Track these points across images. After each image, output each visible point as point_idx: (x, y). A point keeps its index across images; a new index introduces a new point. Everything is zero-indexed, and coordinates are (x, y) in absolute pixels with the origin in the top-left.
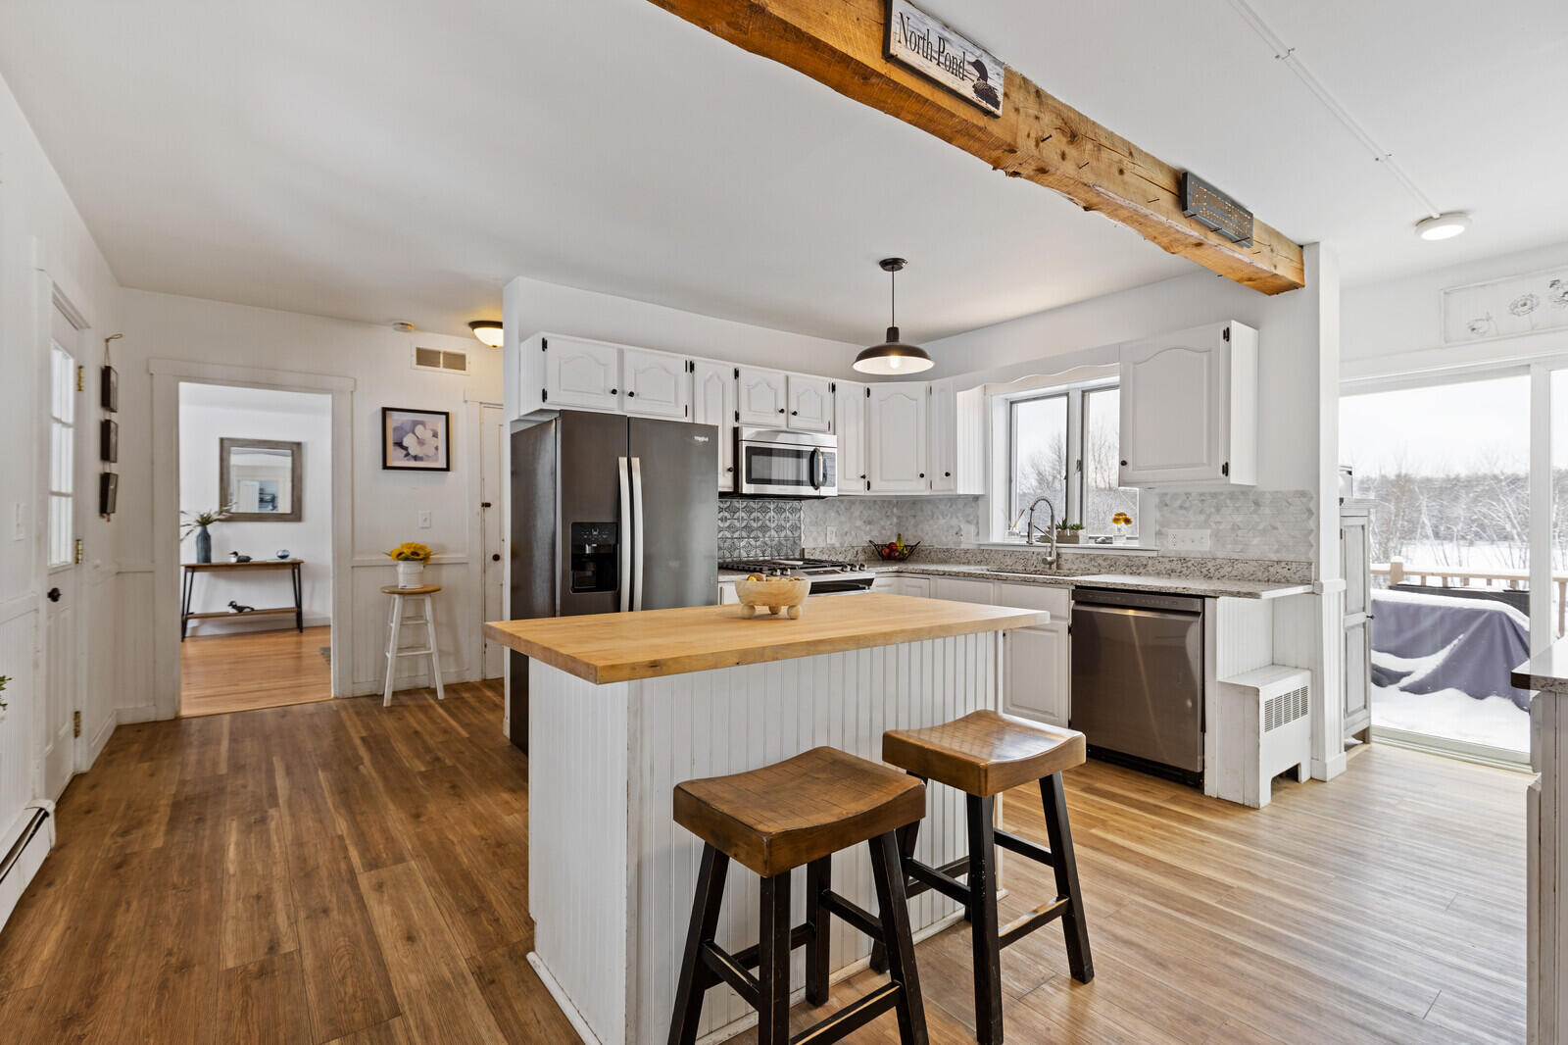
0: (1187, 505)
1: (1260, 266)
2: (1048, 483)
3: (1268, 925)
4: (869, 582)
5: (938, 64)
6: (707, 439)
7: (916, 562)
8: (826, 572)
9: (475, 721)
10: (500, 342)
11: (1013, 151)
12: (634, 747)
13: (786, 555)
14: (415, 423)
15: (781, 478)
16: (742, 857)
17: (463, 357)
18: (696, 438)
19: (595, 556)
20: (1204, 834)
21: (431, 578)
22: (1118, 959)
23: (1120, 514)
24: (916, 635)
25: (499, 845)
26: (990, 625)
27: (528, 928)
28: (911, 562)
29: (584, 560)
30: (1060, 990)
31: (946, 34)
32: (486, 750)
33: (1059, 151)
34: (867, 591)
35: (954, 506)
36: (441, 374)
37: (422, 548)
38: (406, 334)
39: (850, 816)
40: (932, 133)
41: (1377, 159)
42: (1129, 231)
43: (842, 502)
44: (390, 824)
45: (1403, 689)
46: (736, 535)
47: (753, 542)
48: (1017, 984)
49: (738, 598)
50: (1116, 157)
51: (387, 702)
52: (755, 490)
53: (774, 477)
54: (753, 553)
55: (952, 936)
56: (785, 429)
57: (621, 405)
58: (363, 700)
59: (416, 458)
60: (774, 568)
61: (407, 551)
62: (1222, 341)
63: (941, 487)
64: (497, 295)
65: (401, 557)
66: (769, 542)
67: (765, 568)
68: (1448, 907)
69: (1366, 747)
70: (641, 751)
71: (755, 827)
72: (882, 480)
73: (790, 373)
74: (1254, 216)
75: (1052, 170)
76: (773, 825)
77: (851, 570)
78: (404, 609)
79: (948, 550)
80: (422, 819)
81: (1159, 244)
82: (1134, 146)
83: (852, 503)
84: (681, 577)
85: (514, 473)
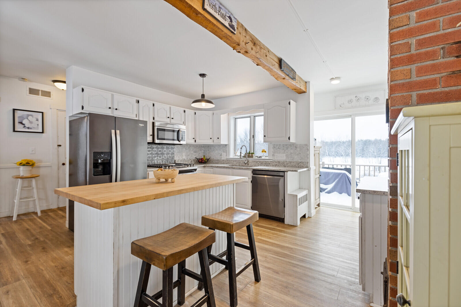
0: (280, 147)
1: (297, 86)
2: (243, 141)
3: (301, 257)
4: (195, 170)
5: (219, 15)
6: (143, 125)
7: (209, 163)
8: (182, 167)
9: (54, 223)
10: (65, 88)
11: (239, 45)
12: (116, 231)
13: (170, 162)
14: (28, 115)
15: (168, 138)
16: (156, 264)
17: (49, 93)
18: (140, 125)
19: (103, 164)
20: (285, 234)
21: (35, 172)
22: (266, 273)
23: (264, 150)
24: (212, 186)
25: (63, 268)
26: (232, 182)
27: (74, 298)
28: (208, 163)
29: (98, 165)
30: (252, 285)
31: (221, 6)
32: (59, 233)
33: (251, 47)
34: (195, 172)
35: (220, 147)
36: (40, 98)
37: (31, 161)
38: (25, 82)
39: (193, 245)
40: (216, 35)
41: (324, 62)
42: (267, 73)
43: (187, 146)
44: (13, 266)
45: (326, 193)
46: (153, 156)
47: (159, 158)
48: (240, 286)
49: (154, 176)
50: (265, 51)
51: (14, 219)
52: (160, 142)
53: (166, 138)
54: (159, 162)
55: (222, 274)
56: (170, 123)
57: (113, 112)
58: (4, 219)
59: (28, 128)
60: (166, 166)
61: (24, 162)
62: (289, 105)
63: (216, 142)
64: (64, 71)
65: (21, 164)
66: (164, 158)
67: (163, 166)
68: (339, 246)
69: (319, 208)
70: (119, 232)
71: (161, 254)
72: (199, 139)
73: (171, 106)
74: (296, 73)
75: (249, 52)
76: (167, 252)
77: (190, 166)
78: (23, 184)
79: (218, 160)
80: (29, 262)
81: (274, 77)
82: (270, 50)
83: (190, 146)
84: (134, 170)
85: (70, 135)
